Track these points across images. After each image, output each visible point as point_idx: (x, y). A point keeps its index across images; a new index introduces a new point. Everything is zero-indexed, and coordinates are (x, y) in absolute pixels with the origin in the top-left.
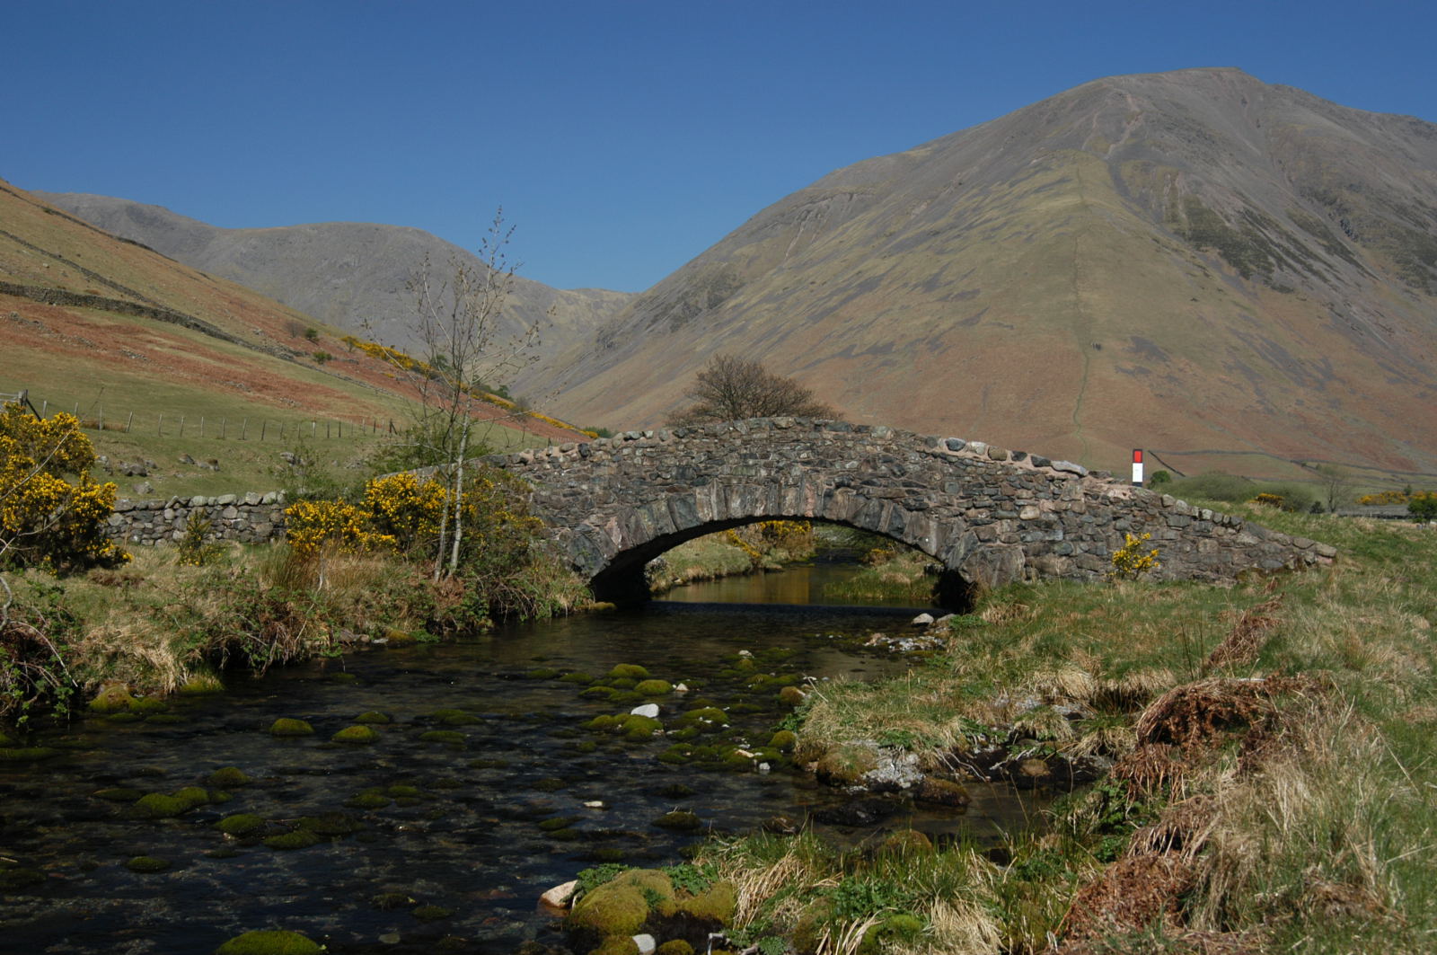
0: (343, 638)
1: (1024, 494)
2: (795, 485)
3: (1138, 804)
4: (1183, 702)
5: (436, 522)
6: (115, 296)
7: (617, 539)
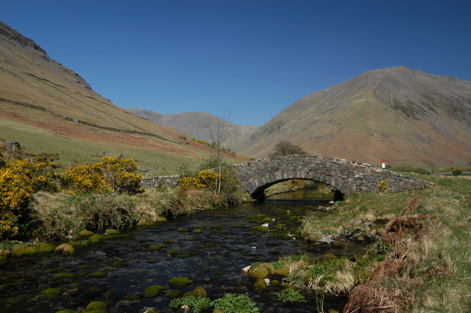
0: (194, 209)
1: (355, 171)
2: (299, 171)
3: (387, 247)
4: (398, 222)
5: (214, 181)
6: (140, 131)
7: (257, 184)
